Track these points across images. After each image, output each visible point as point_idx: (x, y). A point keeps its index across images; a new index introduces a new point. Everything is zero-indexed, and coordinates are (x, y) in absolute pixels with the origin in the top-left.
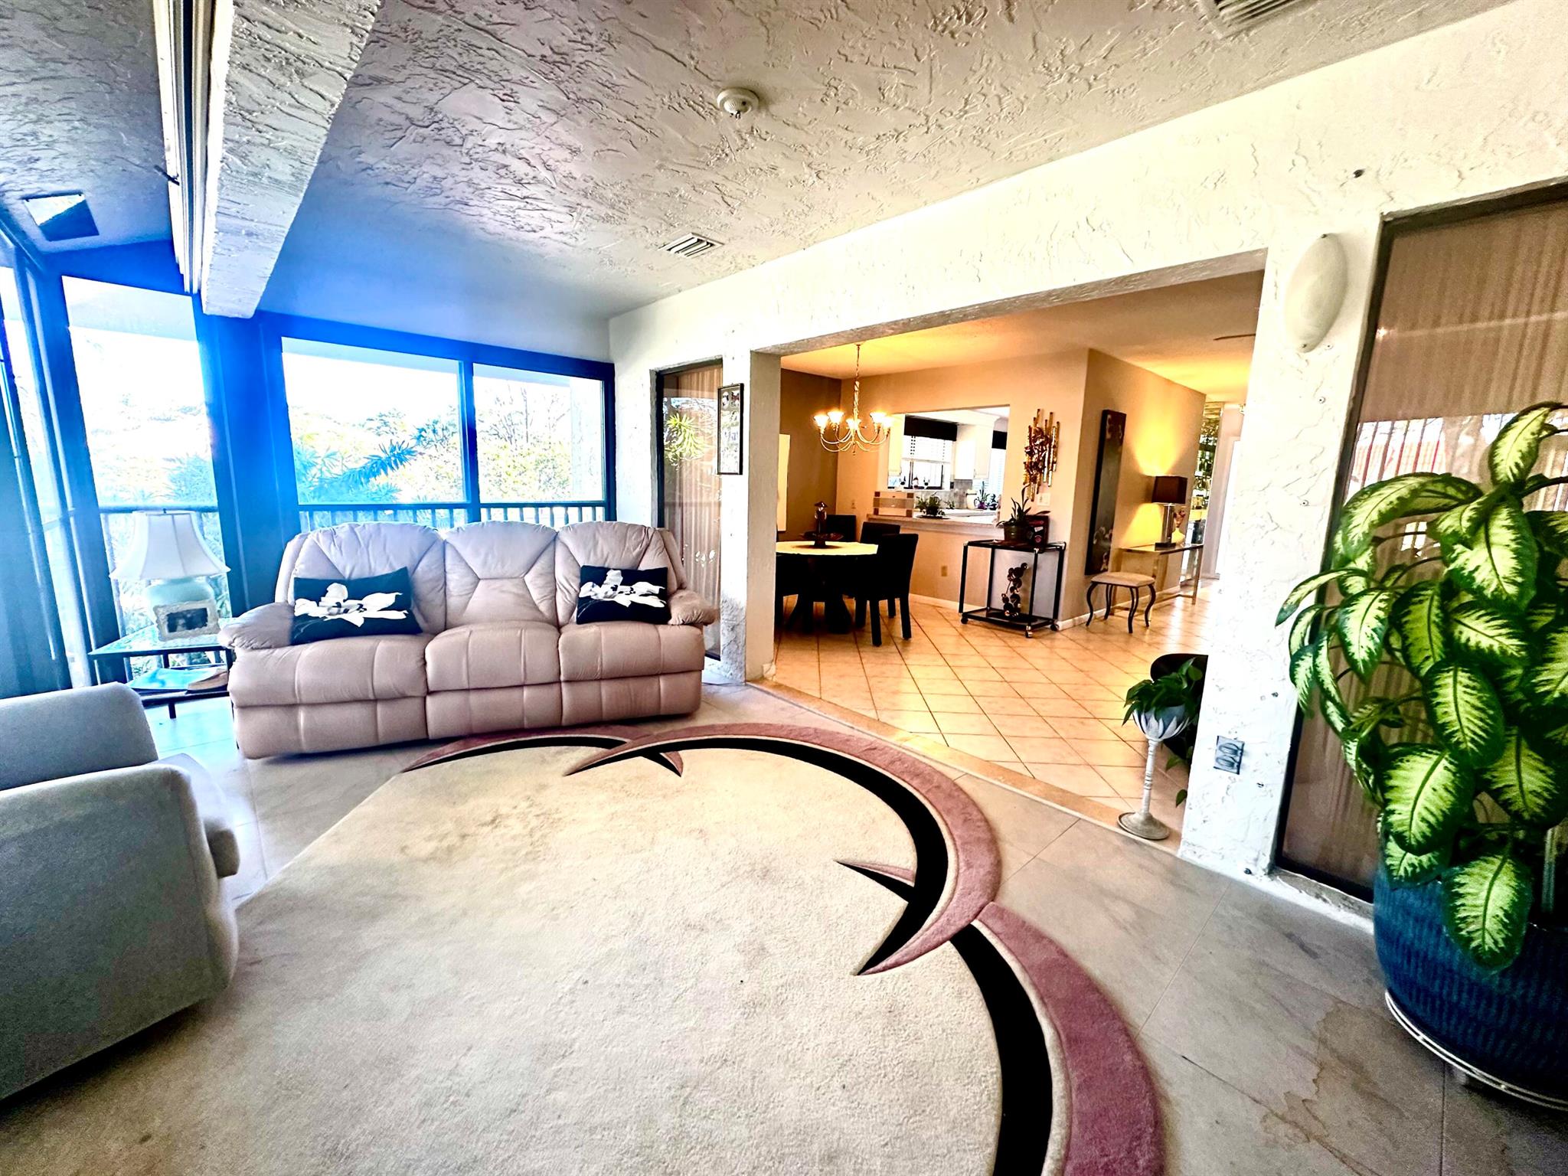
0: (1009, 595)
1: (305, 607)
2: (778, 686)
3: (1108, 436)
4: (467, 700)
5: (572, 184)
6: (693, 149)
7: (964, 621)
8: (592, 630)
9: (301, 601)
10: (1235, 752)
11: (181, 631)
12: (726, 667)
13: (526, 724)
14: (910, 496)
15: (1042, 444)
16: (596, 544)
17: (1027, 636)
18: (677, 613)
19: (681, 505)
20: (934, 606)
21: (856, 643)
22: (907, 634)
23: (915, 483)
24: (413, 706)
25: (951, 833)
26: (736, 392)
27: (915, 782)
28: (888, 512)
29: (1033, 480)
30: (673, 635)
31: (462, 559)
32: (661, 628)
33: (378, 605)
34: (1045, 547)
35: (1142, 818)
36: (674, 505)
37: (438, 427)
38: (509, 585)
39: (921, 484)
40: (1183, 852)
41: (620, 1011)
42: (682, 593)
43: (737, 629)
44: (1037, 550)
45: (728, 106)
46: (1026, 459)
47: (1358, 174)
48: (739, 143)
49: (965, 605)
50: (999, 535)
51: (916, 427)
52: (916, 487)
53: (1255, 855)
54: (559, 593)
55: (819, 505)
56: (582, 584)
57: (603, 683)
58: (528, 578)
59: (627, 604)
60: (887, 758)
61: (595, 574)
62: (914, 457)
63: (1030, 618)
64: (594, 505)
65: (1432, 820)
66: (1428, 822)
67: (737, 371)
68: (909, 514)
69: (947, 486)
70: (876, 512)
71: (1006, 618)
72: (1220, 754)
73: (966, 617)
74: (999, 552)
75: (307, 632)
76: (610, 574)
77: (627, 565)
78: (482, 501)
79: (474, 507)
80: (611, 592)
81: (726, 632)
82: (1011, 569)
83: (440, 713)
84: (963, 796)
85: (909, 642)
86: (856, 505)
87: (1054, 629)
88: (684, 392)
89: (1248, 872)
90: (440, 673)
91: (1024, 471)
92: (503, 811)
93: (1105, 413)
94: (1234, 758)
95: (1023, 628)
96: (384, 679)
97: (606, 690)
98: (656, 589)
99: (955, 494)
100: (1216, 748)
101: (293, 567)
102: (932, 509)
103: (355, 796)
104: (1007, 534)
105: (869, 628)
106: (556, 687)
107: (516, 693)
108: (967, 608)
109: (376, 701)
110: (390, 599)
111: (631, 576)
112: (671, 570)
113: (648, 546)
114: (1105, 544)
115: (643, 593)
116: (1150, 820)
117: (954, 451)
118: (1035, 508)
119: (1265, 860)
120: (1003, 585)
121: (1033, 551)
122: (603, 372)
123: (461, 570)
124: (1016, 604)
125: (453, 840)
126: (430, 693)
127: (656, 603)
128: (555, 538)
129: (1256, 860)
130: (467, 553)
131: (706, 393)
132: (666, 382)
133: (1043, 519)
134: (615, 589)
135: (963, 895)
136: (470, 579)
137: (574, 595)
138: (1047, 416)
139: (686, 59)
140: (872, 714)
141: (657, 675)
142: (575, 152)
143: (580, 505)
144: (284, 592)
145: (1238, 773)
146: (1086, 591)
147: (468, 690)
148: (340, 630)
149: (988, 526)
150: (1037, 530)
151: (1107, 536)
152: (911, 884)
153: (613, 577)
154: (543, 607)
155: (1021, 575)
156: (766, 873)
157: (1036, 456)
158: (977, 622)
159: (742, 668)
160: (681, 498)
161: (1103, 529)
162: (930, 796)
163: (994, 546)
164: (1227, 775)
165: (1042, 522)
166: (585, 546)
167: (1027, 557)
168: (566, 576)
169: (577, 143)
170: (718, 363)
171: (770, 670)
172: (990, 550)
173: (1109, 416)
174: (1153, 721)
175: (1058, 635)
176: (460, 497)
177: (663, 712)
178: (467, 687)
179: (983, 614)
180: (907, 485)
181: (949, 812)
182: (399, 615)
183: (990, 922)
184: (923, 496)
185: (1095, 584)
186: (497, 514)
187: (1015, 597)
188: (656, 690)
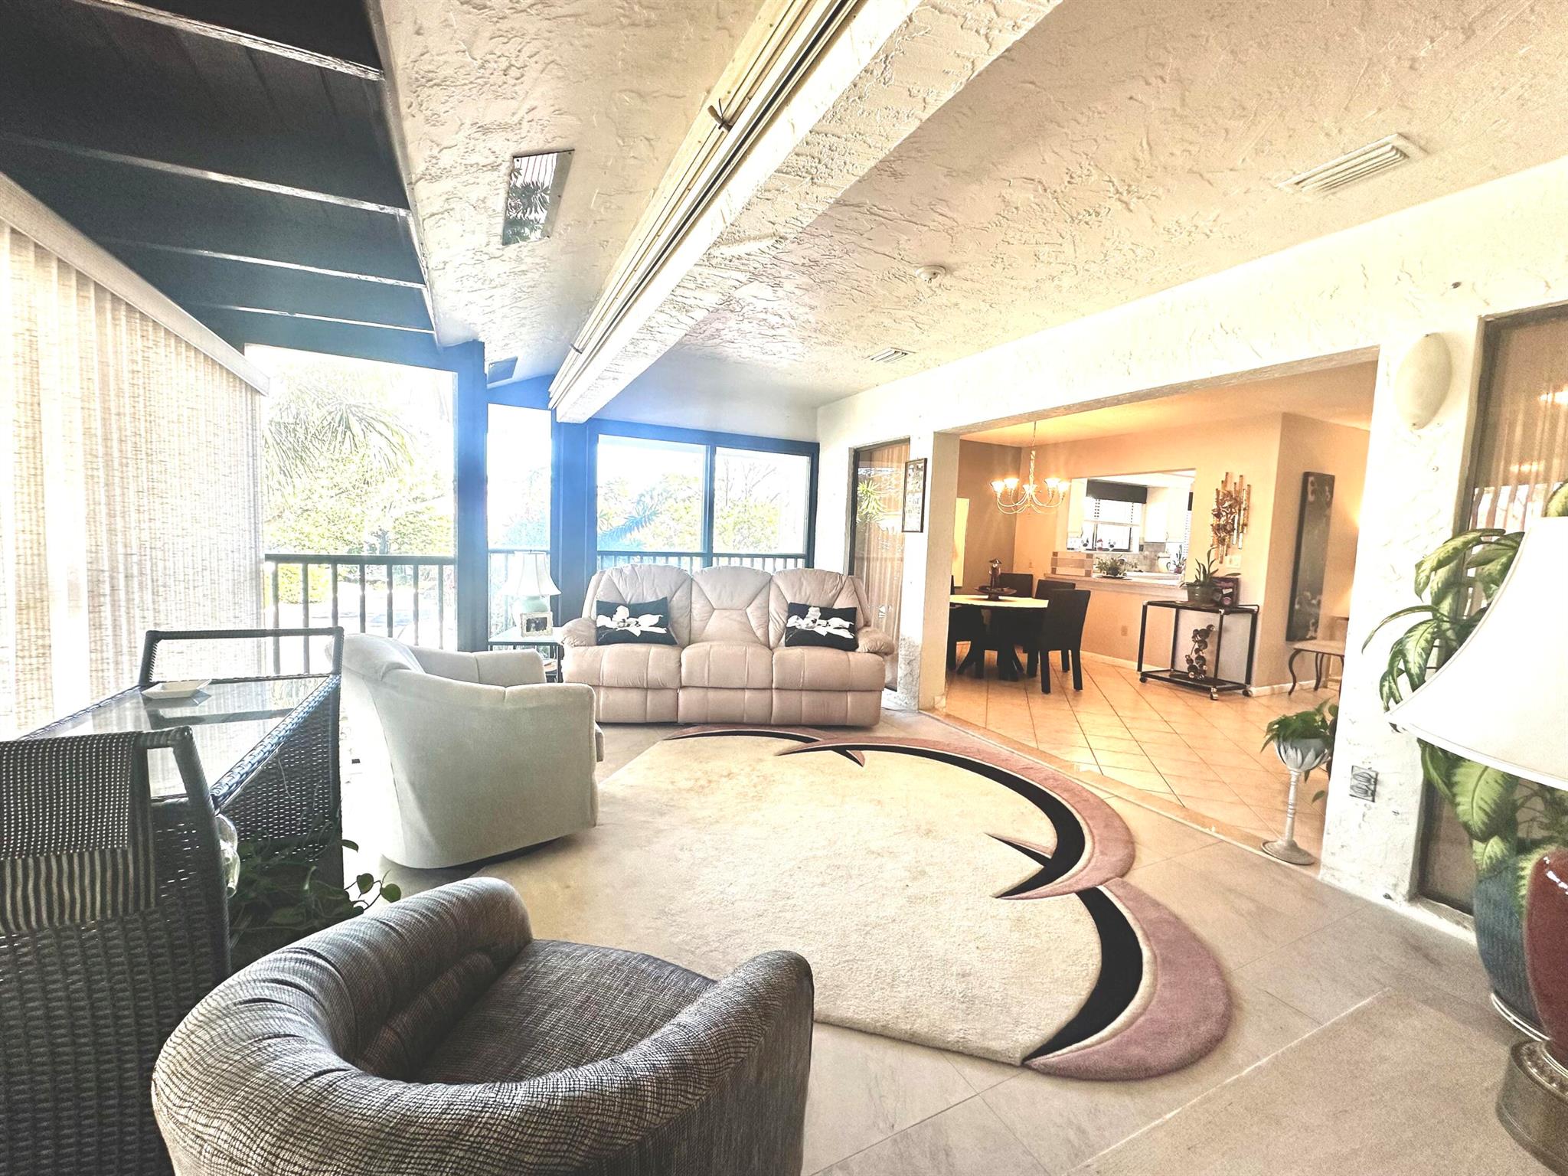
0: (1194, 656)
1: (603, 621)
2: (948, 716)
3: (1311, 498)
4: (706, 695)
5: (807, 326)
6: (896, 300)
7: (1143, 680)
8: (797, 651)
9: (601, 617)
10: (1369, 781)
11: (533, 632)
12: (901, 696)
13: (745, 720)
14: (1090, 556)
15: (1230, 506)
16: (801, 584)
17: (1212, 698)
18: (863, 643)
19: (868, 560)
20: (1113, 666)
21: (1026, 690)
22: (1078, 686)
23: (1099, 545)
24: (670, 694)
25: (1091, 832)
26: (921, 465)
27: (1065, 795)
28: (1065, 572)
29: (1222, 541)
30: (860, 659)
31: (704, 594)
32: (850, 654)
33: (648, 622)
34: (1235, 609)
35: (1284, 844)
36: (863, 559)
37: (655, 494)
38: (735, 615)
39: (1106, 546)
40: (1323, 875)
41: (823, 885)
42: (868, 629)
43: (914, 663)
44: (1223, 611)
45: (923, 276)
46: (1213, 520)
47: (1456, 285)
48: (931, 293)
49: (1143, 665)
50: (1183, 596)
51: (1101, 490)
52: (1100, 549)
53: (1393, 881)
54: (771, 623)
55: (993, 562)
56: (789, 617)
57: (804, 693)
58: (749, 610)
59: (824, 634)
60: (1043, 775)
61: (800, 610)
62: (1099, 519)
63: (1215, 681)
64: (796, 557)
65: (1488, 810)
66: (1484, 810)
67: (922, 448)
68: (1088, 574)
69: (1135, 549)
70: (1054, 571)
71: (1190, 679)
72: (1355, 782)
73: (1145, 677)
74: (1184, 613)
75: (606, 637)
76: (811, 610)
77: (824, 604)
78: (714, 551)
79: (708, 556)
80: (811, 624)
81: (903, 666)
82: (1196, 630)
83: (688, 702)
84: (1108, 810)
85: (1080, 695)
86: (1034, 565)
87: (1246, 694)
88: (875, 463)
89: (1387, 897)
90: (690, 673)
91: (1212, 534)
92: (735, 770)
93: (1307, 475)
94: (1368, 787)
95: (1208, 690)
96: (655, 674)
97: (806, 699)
98: (847, 624)
99: (1145, 557)
100: (1351, 776)
101: (595, 594)
102: (1114, 571)
103: (638, 750)
104: (1191, 594)
105: (1039, 678)
106: (767, 693)
107: (739, 693)
108: (1146, 668)
109: (647, 689)
110: (655, 619)
111: (827, 613)
112: (859, 609)
113: (841, 589)
114: (1313, 610)
115: (836, 626)
116: (1293, 846)
117: (1144, 513)
118: (1223, 570)
119: (1405, 887)
120: (1187, 646)
121: (1217, 612)
122: (811, 450)
123: (702, 602)
124: (1201, 666)
125: (702, 782)
126: (682, 687)
127: (846, 634)
128: (771, 579)
129: (1395, 886)
130: (706, 589)
131: (895, 464)
132: (861, 457)
133: (1234, 581)
134: (814, 622)
135: (1092, 869)
136: (708, 608)
137: (782, 624)
138: (1237, 480)
139: (896, 256)
140: (1033, 744)
141: (846, 691)
142: (812, 308)
143: (786, 557)
144: (589, 609)
145: (1373, 801)
146: (1287, 659)
147: (707, 688)
148: (626, 637)
149: (1170, 588)
150: (1225, 592)
151: (1314, 602)
152: (1050, 857)
153: (814, 613)
154: (759, 633)
155: (1207, 636)
156: (929, 832)
157: (1223, 519)
158: (1160, 682)
159: (916, 697)
160: (869, 552)
161: (1308, 594)
162: (1078, 806)
163: (1179, 607)
164: (1361, 803)
165: (1231, 584)
166: (793, 586)
167: (1213, 619)
168: (776, 609)
169: (814, 303)
170: (907, 441)
171: (941, 703)
172: (1174, 610)
173: (1311, 479)
174: (1291, 752)
175: (1251, 701)
176: (698, 549)
177: (848, 724)
178: (706, 685)
179: (1167, 675)
180: (1090, 546)
181: (1092, 818)
182: (662, 631)
183: (1114, 888)
184: (1106, 558)
185: (1298, 651)
186: (724, 561)
187: (1200, 658)
188: (844, 703)
